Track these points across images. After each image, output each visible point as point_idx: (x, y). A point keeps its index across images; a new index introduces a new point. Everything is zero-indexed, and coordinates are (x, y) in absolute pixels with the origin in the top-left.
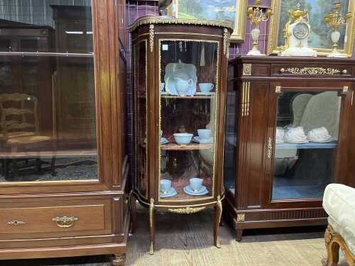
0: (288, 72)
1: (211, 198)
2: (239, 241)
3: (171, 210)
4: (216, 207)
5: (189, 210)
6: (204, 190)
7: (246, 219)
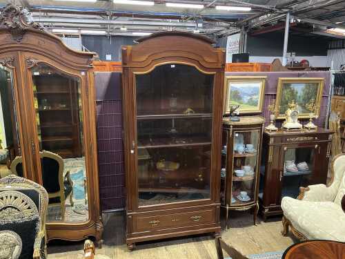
1: (254, 202)
2: (265, 222)
4: (256, 206)
5: (245, 208)
6: (248, 199)
7: (269, 211)
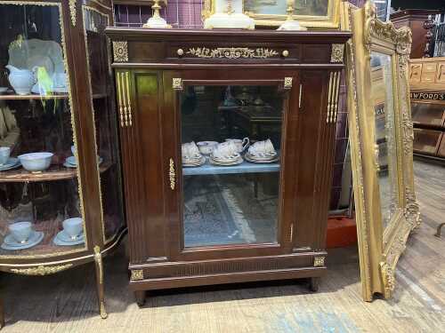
0: (190, 55)
1: (82, 250)
3: (17, 271)
7: (145, 276)
